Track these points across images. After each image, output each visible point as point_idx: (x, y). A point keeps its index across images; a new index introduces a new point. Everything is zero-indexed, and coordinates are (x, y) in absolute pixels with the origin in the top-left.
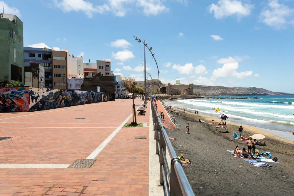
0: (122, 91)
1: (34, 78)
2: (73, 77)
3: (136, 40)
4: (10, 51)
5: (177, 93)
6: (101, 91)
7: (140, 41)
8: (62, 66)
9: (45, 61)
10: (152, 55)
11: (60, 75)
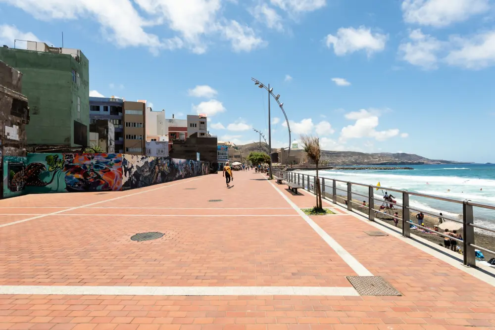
0: (223, 160)
1: (100, 140)
2: (152, 140)
3: (256, 84)
4: (72, 102)
5: (294, 161)
6: (200, 159)
7: (261, 86)
8: (138, 124)
9: (113, 116)
10: (280, 106)
11: (135, 136)
